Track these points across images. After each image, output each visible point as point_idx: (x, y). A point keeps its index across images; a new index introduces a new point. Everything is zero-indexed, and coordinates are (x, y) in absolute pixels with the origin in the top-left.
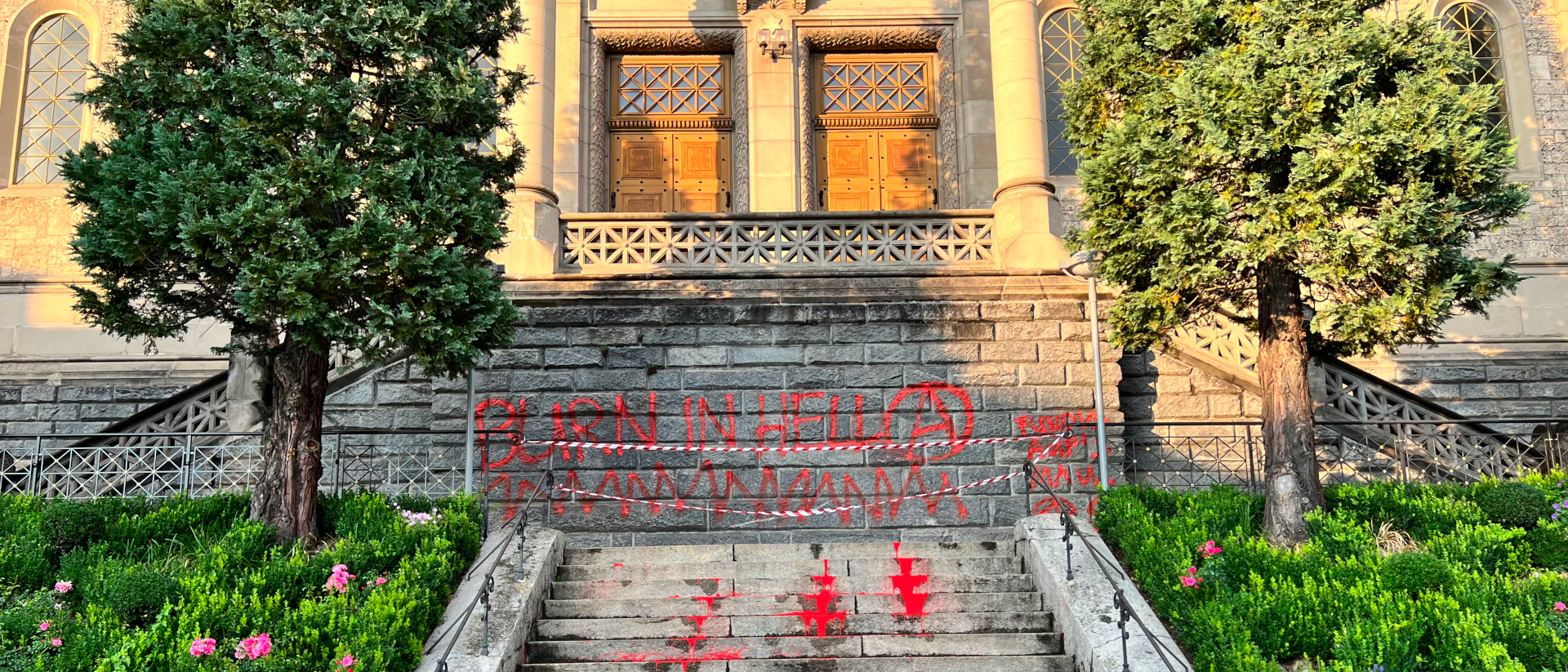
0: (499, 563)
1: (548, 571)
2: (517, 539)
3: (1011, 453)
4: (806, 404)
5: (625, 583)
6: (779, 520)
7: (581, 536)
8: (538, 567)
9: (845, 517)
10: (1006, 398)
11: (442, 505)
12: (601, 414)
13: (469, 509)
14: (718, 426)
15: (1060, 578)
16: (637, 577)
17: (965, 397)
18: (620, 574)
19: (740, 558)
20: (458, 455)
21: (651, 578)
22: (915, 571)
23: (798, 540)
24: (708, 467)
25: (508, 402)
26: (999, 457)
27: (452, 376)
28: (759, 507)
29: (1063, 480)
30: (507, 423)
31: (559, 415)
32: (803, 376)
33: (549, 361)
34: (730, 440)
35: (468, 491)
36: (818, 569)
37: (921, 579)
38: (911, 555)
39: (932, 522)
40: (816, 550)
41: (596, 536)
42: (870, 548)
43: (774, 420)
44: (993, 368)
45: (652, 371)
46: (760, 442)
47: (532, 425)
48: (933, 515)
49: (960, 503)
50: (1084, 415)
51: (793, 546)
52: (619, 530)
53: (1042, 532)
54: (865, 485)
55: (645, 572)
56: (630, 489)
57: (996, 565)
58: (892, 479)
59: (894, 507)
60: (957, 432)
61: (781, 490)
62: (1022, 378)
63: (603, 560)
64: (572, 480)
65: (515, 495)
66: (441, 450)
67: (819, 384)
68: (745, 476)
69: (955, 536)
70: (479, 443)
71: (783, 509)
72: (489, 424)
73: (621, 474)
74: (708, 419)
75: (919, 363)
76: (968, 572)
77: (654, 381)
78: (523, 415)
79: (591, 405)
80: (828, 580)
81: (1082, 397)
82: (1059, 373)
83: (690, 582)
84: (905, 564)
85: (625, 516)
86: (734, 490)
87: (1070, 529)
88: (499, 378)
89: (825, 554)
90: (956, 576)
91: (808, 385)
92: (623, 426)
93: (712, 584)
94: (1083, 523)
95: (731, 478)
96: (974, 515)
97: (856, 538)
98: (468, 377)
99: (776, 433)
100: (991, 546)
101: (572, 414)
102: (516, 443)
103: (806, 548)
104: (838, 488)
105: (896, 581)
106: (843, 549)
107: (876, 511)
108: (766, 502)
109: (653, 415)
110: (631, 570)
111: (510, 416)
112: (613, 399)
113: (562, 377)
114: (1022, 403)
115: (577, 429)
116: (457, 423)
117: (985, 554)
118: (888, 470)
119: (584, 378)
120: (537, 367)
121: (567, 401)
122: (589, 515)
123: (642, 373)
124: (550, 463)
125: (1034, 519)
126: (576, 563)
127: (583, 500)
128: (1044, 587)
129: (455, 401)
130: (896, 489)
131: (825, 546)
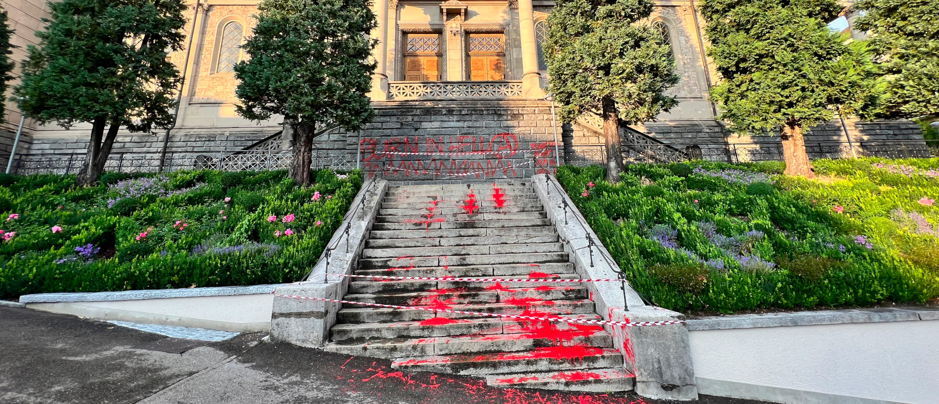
0: (368, 191)
1: (383, 193)
2: (373, 183)
3: (529, 155)
4: (465, 140)
5: (408, 197)
6: (457, 177)
7: (392, 182)
8: (380, 192)
9: (478, 176)
10: (528, 138)
11: (350, 173)
12: (400, 143)
13: (358, 174)
14: (437, 147)
15: (545, 194)
16: (411, 195)
17: (514, 138)
18: (406, 195)
19: (444, 189)
20: (354, 156)
21: (416, 196)
22: (500, 193)
23: (463, 183)
24: (434, 160)
25: (371, 140)
26: (526, 156)
27: (354, 132)
28: (450, 172)
29: (546, 164)
30: (370, 146)
31: (387, 144)
32: (464, 131)
33: (384, 127)
34: (441, 151)
35: (358, 168)
36: (469, 192)
37: (502, 195)
38: (499, 188)
39: (505, 177)
40: (469, 186)
41: (398, 182)
42: (486, 185)
43: (455, 145)
44: (523, 129)
45: (416, 129)
46: (451, 152)
47: (378, 147)
48: (506, 175)
49: (514, 171)
50: (551, 143)
51: (461, 185)
52: (406, 180)
53: (539, 180)
54: (484, 165)
55: (414, 193)
56: (409, 167)
57: (525, 190)
58: (493, 163)
59: (493, 172)
60: (512, 148)
61: (457, 167)
62: (532, 132)
63: (400, 190)
64: (391, 164)
65: (373, 169)
66: (349, 155)
67: (469, 134)
68: (446, 163)
69: (513, 181)
70: (362, 153)
71: (458, 173)
72: (365, 147)
73: (406, 162)
74: (434, 145)
75: (500, 127)
76: (517, 193)
77: (417, 133)
78: (375, 144)
79: (397, 140)
80: (472, 196)
81: (551, 138)
82: (543, 130)
83: (428, 197)
84: (497, 190)
85: (408, 176)
86: (442, 167)
87: (548, 178)
88: (368, 132)
89: (471, 188)
90: (512, 194)
91: (465, 134)
92: (407, 147)
93: (435, 198)
94: (552, 177)
95: (442, 164)
96: (518, 175)
97: (482, 182)
98: (358, 132)
99: (455, 149)
100: (524, 184)
101: (391, 143)
102: (373, 153)
103: (465, 185)
104: (475, 166)
105: (494, 196)
106: (477, 186)
107: (487, 174)
108: (453, 171)
109: (417, 143)
110: (409, 193)
111: (373, 144)
112: (404, 138)
113: (388, 132)
114: (532, 139)
115: (392, 148)
116: (355, 146)
117: (522, 187)
118: (491, 161)
119: (395, 132)
120: (380, 129)
121: (390, 140)
122: (396, 175)
123: (413, 130)
124: (384, 159)
125: (537, 176)
126: (392, 191)
127: (394, 171)
128: (541, 197)
129: (354, 140)
130: (494, 166)
131: (472, 185)
